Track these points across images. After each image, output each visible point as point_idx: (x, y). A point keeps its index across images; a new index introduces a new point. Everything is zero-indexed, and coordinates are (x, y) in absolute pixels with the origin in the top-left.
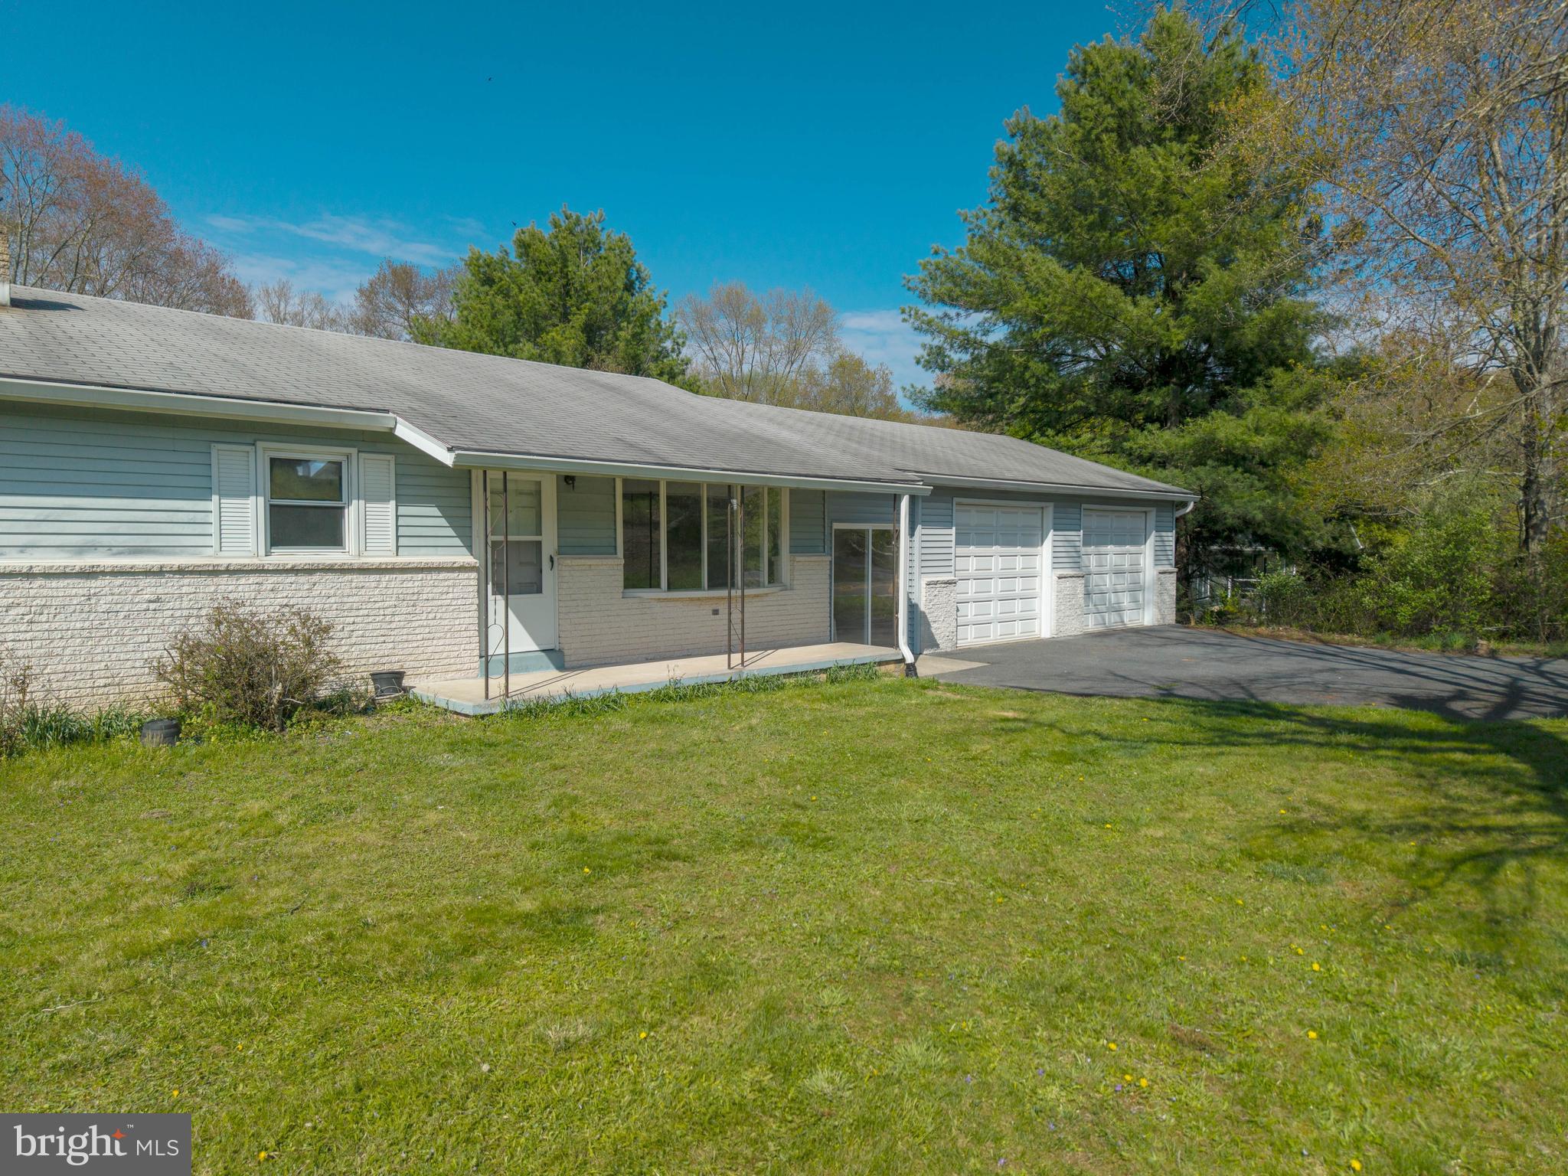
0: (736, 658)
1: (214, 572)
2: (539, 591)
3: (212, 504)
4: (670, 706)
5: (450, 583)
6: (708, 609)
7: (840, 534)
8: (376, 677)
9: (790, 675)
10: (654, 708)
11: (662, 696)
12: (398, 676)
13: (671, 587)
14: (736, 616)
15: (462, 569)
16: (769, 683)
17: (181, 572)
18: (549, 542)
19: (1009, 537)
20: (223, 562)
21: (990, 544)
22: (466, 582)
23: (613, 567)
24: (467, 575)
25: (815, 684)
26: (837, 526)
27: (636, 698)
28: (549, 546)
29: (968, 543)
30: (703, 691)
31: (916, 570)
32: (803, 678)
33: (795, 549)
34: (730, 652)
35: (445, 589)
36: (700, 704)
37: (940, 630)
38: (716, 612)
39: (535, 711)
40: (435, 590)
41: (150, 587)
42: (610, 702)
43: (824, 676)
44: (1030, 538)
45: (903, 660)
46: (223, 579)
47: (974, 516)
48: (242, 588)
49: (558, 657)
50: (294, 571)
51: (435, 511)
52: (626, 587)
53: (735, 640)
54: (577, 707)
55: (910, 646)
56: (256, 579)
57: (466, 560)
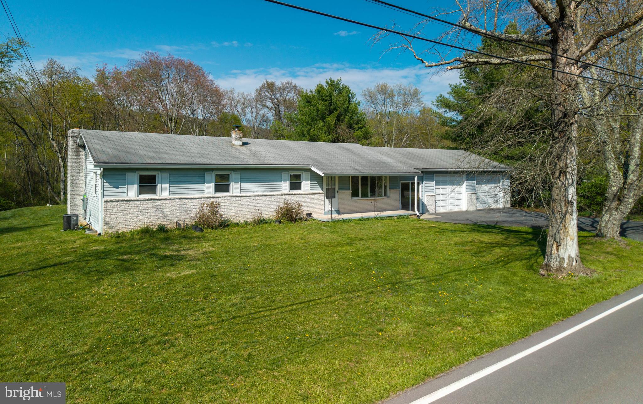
0: (376, 213)
1: (282, 195)
2: (335, 198)
3: (282, 183)
4: (362, 222)
5: (319, 196)
6: (370, 201)
7: (403, 184)
8: (307, 214)
9: (388, 217)
10: (358, 222)
11: (360, 220)
12: (311, 214)
13: (361, 197)
14: (376, 204)
15: (321, 194)
16: (383, 218)
17: (278, 195)
18: (337, 187)
19: (452, 183)
20: (284, 193)
21: (446, 185)
22: (321, 196)
23: (349, 193)
25: (394, 219)
26: (401, 182)
27: (355, 220)
28: (337, 189)
29: (439, 185)
30: (368, 219)
31: (424, 192)
32: (391, 218)
33: (391, 188)
34: (374, 212)
35: (318, 198)
36: (367, 222)
37: (431, 208)
38: (372, 202)
39: (336, 221)
41: (273, 197)
42: (350, 220)
43: (396, 218)
44: (459, 183)
45: (416, 215)
46: (284, 196)
47: (441, 178)
48: (286, 198)
49: (338, 212)
50: (294, 194)
51: (316, 182)
52: (352, 196)
53: (375, 209)
54: (344, 221)
55: (418, 211)
56: (288, 196)
57: (321, 192)
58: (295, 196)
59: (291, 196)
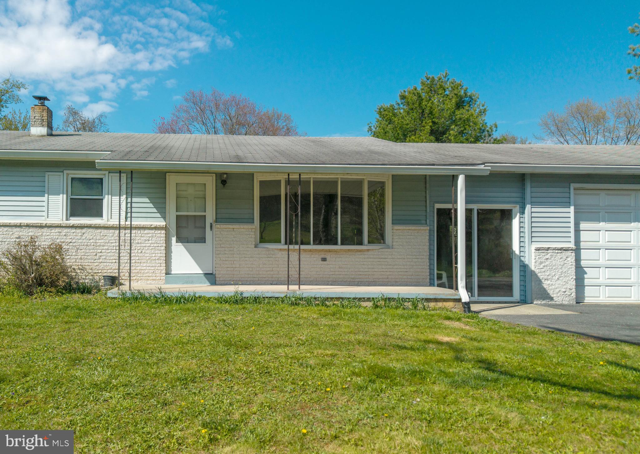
2: (204, 242)
3: (45, 199)
5: (150, 235)
6: (318, 257)
7: (439, 210)
8: (106, 278)
13: (287, 243)
15: (156, 228)
17: (28, 226)
18: (210, 215)
20: (48, 223)
22: (159, 235)
23: (249, 230)
24: (159, 232)
26: (438, 206)
28: (210, 218)
31: (527, 239)
33: (398, 222)
35: (147, 238)
37: (554, 286)
38: (324, 260)
40: (142, 239)
41: (17, 232)
43: (370, 304)
45: (459, 300)
46: (45, 230)
47: (603, 199)
49: (212, 278)
51: (147, 200)
52: (260, 242)
55: (469, 288)
56: (57, 230)
57: (162, 223)
58: (78, 231)
59: (66, 230)
